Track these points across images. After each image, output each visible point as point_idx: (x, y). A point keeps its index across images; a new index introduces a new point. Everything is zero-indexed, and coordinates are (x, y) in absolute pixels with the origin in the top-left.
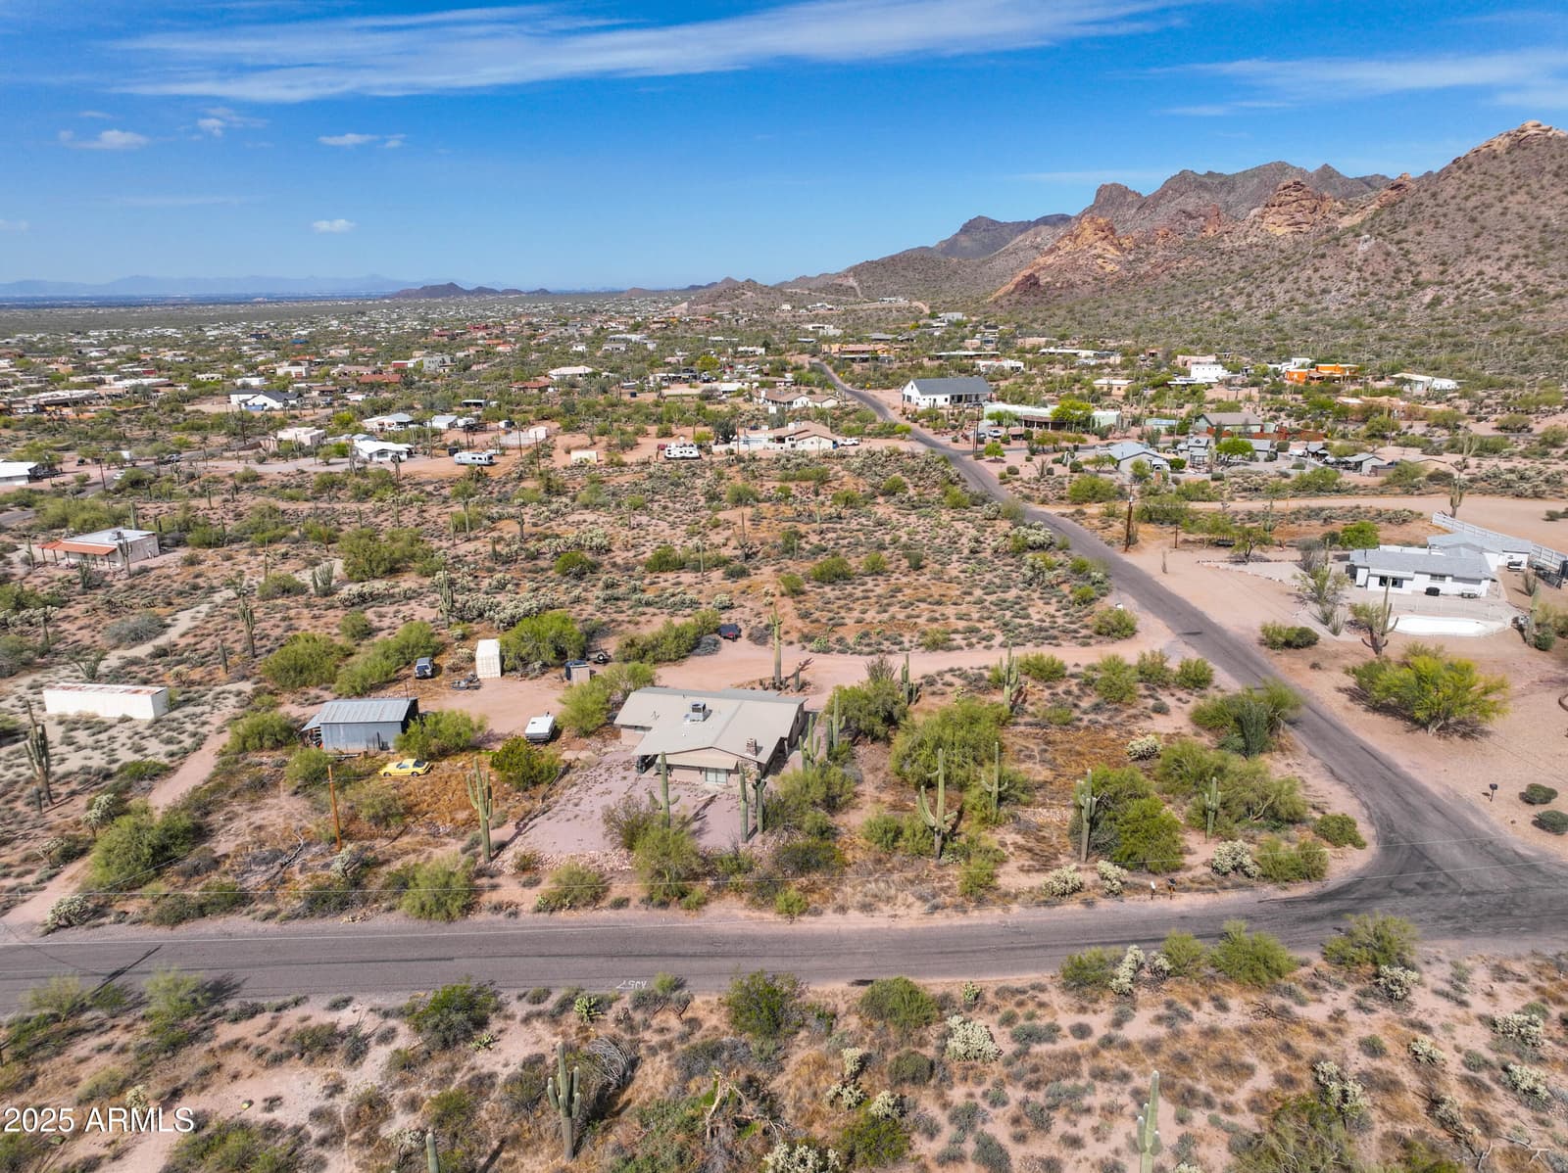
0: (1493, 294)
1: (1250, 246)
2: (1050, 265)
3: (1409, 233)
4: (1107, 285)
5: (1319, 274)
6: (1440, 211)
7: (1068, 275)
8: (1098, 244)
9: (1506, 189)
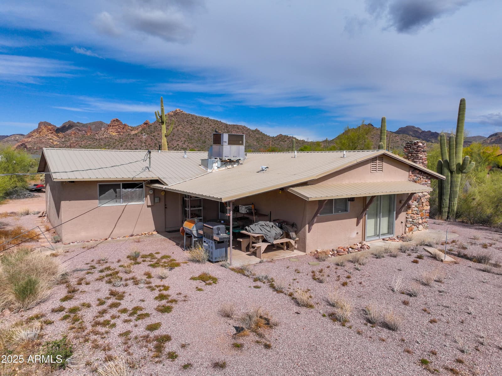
7: (39, 145)
8: (49, 135)
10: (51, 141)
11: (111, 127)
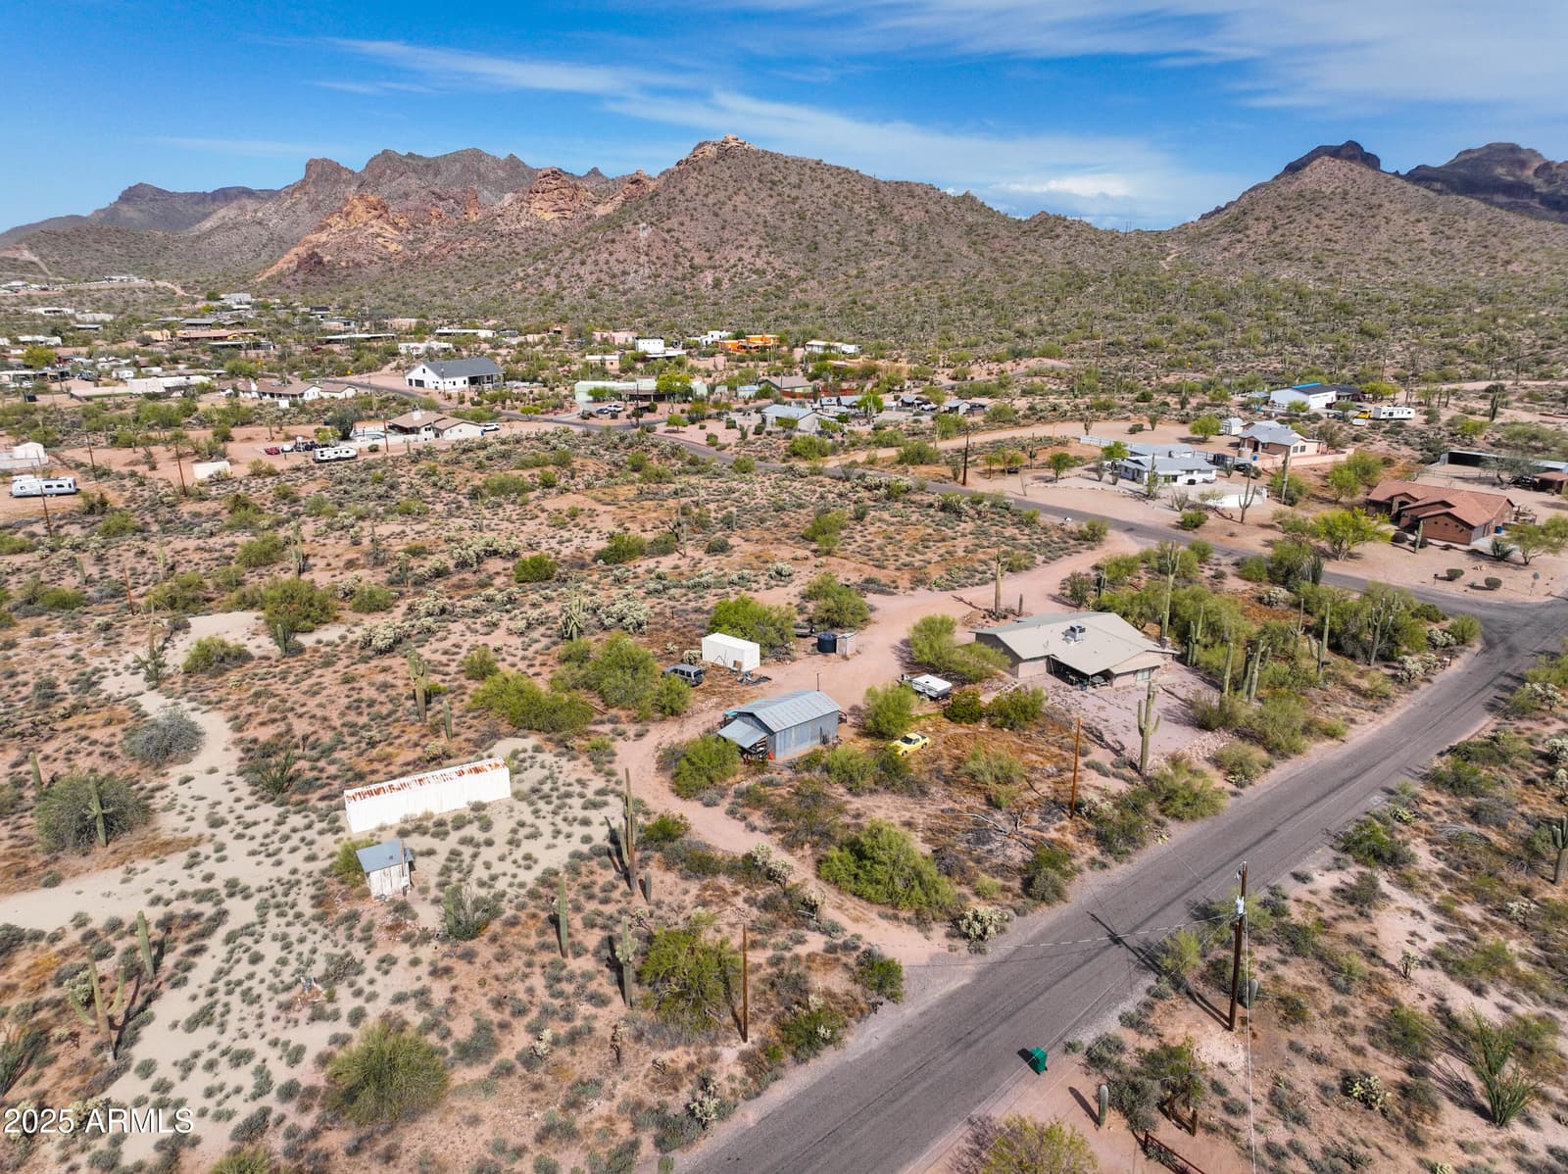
0: (755, 277)
1: (526, 230)
2: (325, 244)
3: (673, 223)
4: (395, 265)
5: (614, 257)
6: (691, 205)
7: (352, 254)
8: (373, 222)
9: (730, 190)
10: (380, 240)
11: (539, 195)
